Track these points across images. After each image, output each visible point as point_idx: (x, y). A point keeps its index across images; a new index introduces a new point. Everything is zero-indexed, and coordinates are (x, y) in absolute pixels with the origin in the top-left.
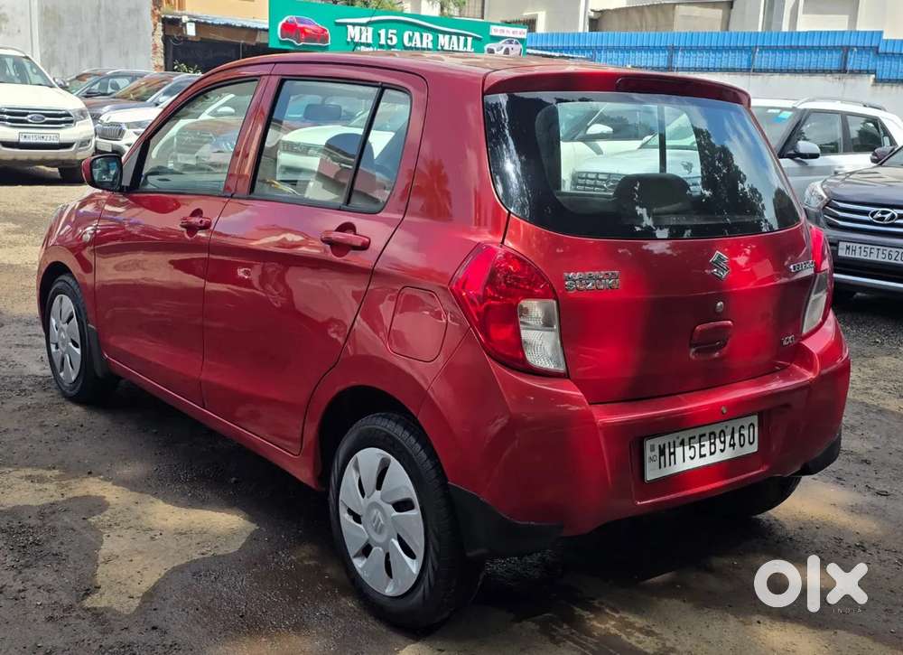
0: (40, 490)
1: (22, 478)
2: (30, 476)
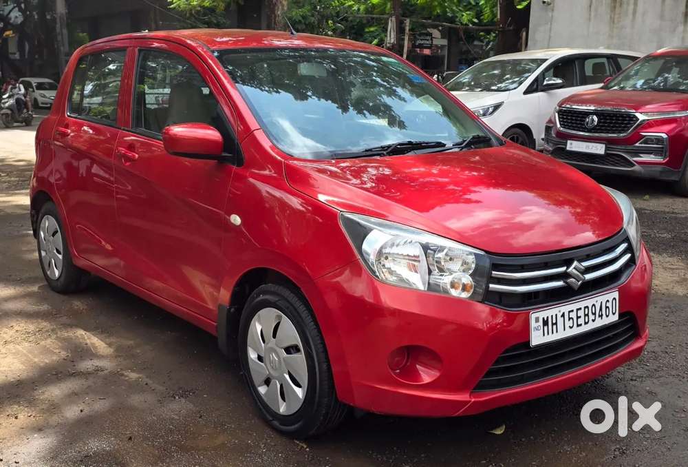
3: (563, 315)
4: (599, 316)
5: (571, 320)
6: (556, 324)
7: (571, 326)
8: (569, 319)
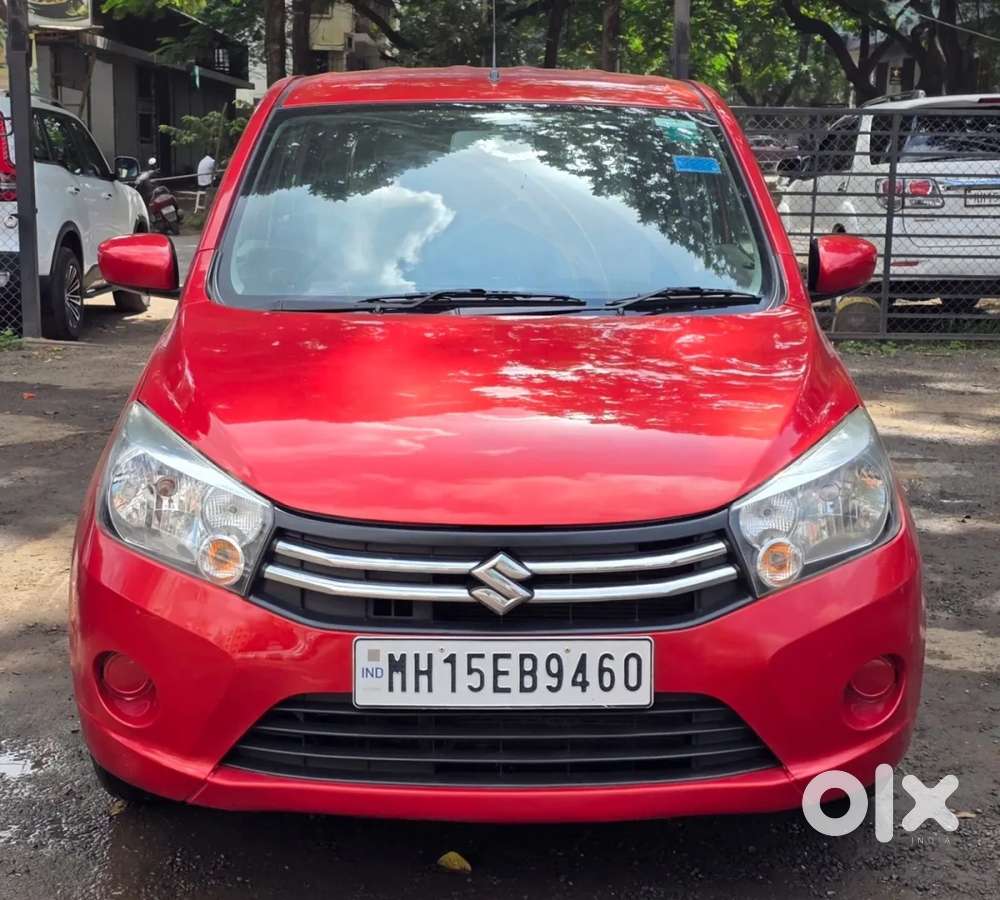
0: (933, 643)
1: (957, 658)
2: (944, 659)
3: (451, 660)
4: (574, 683)
5: (476, 676)
6: (429, 673)
7: (477, 686)
8: (470, 671)
